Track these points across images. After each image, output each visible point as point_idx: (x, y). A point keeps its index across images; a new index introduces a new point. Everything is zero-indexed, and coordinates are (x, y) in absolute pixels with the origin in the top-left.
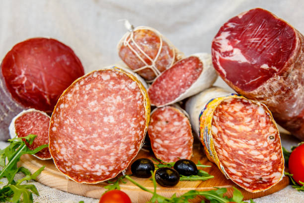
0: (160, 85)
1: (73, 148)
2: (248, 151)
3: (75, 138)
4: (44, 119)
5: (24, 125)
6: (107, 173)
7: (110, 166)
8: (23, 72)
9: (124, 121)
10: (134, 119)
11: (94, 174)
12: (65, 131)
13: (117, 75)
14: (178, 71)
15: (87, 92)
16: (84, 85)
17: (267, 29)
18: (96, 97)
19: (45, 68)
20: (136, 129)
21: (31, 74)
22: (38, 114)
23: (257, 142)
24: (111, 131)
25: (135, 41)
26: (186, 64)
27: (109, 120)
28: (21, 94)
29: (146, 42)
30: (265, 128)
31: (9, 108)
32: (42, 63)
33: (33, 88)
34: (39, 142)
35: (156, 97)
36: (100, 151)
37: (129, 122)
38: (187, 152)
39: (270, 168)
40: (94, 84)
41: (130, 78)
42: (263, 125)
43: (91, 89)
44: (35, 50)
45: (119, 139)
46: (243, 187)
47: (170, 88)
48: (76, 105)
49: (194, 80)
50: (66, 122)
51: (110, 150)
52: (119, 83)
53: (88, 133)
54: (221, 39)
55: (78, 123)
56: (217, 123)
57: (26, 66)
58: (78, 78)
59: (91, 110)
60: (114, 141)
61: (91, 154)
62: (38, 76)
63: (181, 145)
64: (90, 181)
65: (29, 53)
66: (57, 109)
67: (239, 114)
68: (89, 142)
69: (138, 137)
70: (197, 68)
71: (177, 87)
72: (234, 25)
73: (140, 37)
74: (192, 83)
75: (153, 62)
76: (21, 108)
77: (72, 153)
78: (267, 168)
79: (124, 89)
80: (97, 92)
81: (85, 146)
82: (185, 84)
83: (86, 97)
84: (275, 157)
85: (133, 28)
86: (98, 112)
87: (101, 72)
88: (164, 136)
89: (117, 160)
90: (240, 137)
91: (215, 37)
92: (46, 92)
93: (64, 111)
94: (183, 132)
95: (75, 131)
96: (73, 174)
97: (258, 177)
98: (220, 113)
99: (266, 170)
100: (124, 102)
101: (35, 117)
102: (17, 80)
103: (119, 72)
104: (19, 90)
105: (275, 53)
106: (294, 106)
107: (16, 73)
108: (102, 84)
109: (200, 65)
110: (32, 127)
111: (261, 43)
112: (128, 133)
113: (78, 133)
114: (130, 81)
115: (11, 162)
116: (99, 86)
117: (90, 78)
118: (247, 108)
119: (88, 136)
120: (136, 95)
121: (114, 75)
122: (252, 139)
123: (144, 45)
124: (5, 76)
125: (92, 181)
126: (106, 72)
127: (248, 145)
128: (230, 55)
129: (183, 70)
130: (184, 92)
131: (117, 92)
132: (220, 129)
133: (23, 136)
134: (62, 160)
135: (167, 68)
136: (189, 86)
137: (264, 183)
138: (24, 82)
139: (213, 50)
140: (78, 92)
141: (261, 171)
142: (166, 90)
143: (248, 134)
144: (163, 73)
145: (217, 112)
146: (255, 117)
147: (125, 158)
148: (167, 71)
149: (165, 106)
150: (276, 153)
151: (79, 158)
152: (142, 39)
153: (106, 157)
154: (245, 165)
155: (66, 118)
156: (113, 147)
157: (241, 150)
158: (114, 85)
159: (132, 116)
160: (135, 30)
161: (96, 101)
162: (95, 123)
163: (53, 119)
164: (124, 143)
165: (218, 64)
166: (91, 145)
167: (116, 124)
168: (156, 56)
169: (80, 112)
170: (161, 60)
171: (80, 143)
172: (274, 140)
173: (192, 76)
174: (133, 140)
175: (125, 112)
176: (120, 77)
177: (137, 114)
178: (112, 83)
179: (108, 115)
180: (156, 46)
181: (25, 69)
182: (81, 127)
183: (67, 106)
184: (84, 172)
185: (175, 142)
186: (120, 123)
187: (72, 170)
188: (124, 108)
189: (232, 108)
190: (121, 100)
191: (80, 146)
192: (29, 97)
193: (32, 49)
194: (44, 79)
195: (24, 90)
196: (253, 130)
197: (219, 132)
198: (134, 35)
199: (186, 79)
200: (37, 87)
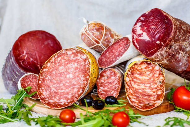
0: (105, 55)
1: (49, 92)
2: (144, 90)
3: (51, 86)
4: (36, 78)
5: (26, 82)
6: (67, 103)
7: (69, 100)
8: (25, 52)
9: (78, 76)
10: (83, 75)
11: (60, 104)
12: (46, 83)
13: (76, 51)
14: (116, 47)
15: (59, 62)
16: (57, 58)
17: (160, 21)
18: (63, 64)
19: (38, 49)
20: (84, 80)
21: (30, 53)
22: (33, 76)
23: (151, 85)
24: (70, 82)
25: (89, 30)
26: (121, 42)
27: (70, 76)
28: (24, 65)
29: (95, 30)
30: (157, 77)
31: (17, 73)
32: (36, 46)
33: (31, 61)
34: (33, 91)
35: (102, 63)
36: (64, 92)
37: (80, 77)
38: (116, 93)
39: (155, 99)
40: (63, 57)
41: (83, 53)
42: (156, 75)
43: (61, 60)
44: (32, 38)
45: (74, 86)
46: (138, 108)
47: (111, 57)
48: (52, 69)
49: (125, 51)
50: (46, 78)
51: (69, 92)
52: (77, 56)
53: (58, 83)
54: (137, 27)
55: (53, 78)
56: (129, 76)
57: (27, 48)
58: (54, 54)
59: (60, 71)
60: (72, 87)
61: (59, 94)
62: (34, 54)
63: (114, 89)
64: (58, 107)
65: (28, 40)
66: (42, 72)
67: (144, 70)
68: (58, 88)
69: (85, 85)
70: (127, 44)
71: (115, 56)
72: (144, 18)
73: (92, 28)
74: (123, 53)
75: (100, 42)
76: (24, 73)
77: (49, 94)
78: (153, 98)
79: (79, 59)
80: (64, 61)
81: (56, 90)
82: (119, 54)
83: (58, 64)
84: (159, 93)
85: (88, 22)
86: (64, 73)
87: (67, 50)
88: (105, 85)
89: (72, 97)
90: (142, 83)
91: (134, 26)
92: (38, 63)
93: (46, 72)
94: (116, 82)
95: (51, 83)
96: (49, 104)
97: (147, 103)
98: (133, 70)
99: (153, 99)
100: (78, 66)
101: (32, 77)
102: (22, 57)
103: (77, 50)
104: (23, 62)
105: (163, 34)
106: (181, 64)
107: (21, 53)
108: (67, 57)
109: (129, 42)
110: (29, 83)
111: (157, 29)
112: (79, 83)
113: (53, 84)
114: (83, 54)
115: (19, 101)
116: (66, 58)
117: (61, 54)
118: (149, 66)
119: (58, 85)
120: (86, 62)
121: (74, 51)
122: (148, 83)
123: (94, 32)
124: (14, 55)
125: (59, 107)
126: (70, 50)
127: (145, 86)
128: (141, 36)
129: (119, 46)
130: (118, 59)
131: (75, 61)
132: (131, 79)
133: (25, 88)
134: (44, 98)
135: (110, 45)
136: (122, 55)
137: (150, 106)
138: (25, 58)
139: (133, 33)
140: (53, 62)
141: (150, 100)
142: (108, 58)
143: (146, 81)
144: (107, 48)
145: (131, 69)
146: (153, 71)
147: (76, 95)
148: (110, 47)
149: (108, 68)
150: (161, 91)
151: (52, 96)
152: (93, 28)
153: (67, 96)
154: (141, 97)
155: (46, 76)
156: (71, 90)
157: (140, 90)
158: (73, 57)
159: (82, 74)
160: (89, 23)
161: (63, 66)
162: (62, 78)
163: (39, 77)
164: (77, 88)
165: (135, 41)
166: (59, 90)
167: (73, 78)
168: (101, 38)
169: (54, 72)
170: (105, 40)
171: (53, 89)
172: (161, 83)
173: (124, 49)
174: (82, 86)
175: (79, 71)
176: (77, 52)
177: (85, 73)
178: (73, 56)
179: (69, 73)
180: (101, 32)
181: (26, 50)
182: (54, 81)
183: (47, 70)
184: (55, 103)
185: (110, 88)
186: (76, 77)
187: (49, 102)
188: (78, 69)
189: (140, 67)
190: (77, 65)
191: (53, 91)
192: (29, 66)
193: (30, 38)
194: (37, 55)
195: (25, 62)
196: (150, 79)
197: (130, 80)
198: (89, 26)
199: (120, 51)
200: (33, 60)
